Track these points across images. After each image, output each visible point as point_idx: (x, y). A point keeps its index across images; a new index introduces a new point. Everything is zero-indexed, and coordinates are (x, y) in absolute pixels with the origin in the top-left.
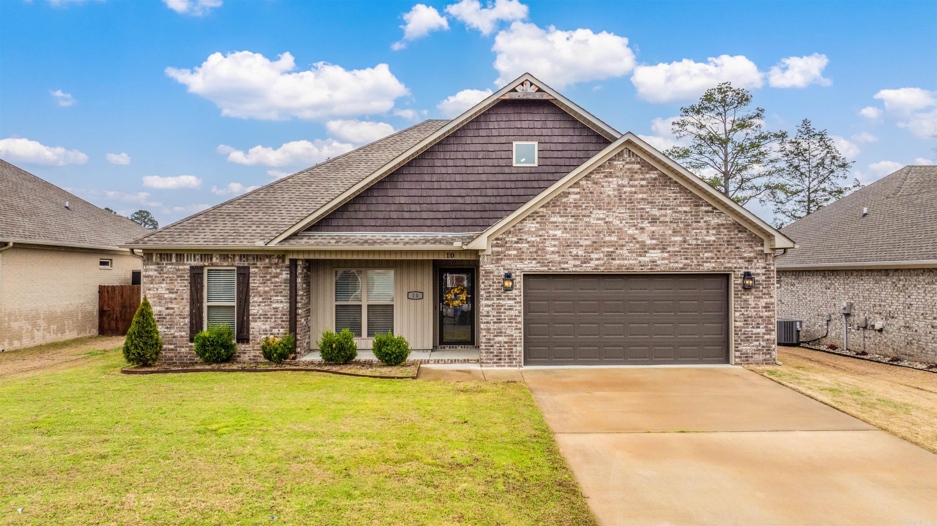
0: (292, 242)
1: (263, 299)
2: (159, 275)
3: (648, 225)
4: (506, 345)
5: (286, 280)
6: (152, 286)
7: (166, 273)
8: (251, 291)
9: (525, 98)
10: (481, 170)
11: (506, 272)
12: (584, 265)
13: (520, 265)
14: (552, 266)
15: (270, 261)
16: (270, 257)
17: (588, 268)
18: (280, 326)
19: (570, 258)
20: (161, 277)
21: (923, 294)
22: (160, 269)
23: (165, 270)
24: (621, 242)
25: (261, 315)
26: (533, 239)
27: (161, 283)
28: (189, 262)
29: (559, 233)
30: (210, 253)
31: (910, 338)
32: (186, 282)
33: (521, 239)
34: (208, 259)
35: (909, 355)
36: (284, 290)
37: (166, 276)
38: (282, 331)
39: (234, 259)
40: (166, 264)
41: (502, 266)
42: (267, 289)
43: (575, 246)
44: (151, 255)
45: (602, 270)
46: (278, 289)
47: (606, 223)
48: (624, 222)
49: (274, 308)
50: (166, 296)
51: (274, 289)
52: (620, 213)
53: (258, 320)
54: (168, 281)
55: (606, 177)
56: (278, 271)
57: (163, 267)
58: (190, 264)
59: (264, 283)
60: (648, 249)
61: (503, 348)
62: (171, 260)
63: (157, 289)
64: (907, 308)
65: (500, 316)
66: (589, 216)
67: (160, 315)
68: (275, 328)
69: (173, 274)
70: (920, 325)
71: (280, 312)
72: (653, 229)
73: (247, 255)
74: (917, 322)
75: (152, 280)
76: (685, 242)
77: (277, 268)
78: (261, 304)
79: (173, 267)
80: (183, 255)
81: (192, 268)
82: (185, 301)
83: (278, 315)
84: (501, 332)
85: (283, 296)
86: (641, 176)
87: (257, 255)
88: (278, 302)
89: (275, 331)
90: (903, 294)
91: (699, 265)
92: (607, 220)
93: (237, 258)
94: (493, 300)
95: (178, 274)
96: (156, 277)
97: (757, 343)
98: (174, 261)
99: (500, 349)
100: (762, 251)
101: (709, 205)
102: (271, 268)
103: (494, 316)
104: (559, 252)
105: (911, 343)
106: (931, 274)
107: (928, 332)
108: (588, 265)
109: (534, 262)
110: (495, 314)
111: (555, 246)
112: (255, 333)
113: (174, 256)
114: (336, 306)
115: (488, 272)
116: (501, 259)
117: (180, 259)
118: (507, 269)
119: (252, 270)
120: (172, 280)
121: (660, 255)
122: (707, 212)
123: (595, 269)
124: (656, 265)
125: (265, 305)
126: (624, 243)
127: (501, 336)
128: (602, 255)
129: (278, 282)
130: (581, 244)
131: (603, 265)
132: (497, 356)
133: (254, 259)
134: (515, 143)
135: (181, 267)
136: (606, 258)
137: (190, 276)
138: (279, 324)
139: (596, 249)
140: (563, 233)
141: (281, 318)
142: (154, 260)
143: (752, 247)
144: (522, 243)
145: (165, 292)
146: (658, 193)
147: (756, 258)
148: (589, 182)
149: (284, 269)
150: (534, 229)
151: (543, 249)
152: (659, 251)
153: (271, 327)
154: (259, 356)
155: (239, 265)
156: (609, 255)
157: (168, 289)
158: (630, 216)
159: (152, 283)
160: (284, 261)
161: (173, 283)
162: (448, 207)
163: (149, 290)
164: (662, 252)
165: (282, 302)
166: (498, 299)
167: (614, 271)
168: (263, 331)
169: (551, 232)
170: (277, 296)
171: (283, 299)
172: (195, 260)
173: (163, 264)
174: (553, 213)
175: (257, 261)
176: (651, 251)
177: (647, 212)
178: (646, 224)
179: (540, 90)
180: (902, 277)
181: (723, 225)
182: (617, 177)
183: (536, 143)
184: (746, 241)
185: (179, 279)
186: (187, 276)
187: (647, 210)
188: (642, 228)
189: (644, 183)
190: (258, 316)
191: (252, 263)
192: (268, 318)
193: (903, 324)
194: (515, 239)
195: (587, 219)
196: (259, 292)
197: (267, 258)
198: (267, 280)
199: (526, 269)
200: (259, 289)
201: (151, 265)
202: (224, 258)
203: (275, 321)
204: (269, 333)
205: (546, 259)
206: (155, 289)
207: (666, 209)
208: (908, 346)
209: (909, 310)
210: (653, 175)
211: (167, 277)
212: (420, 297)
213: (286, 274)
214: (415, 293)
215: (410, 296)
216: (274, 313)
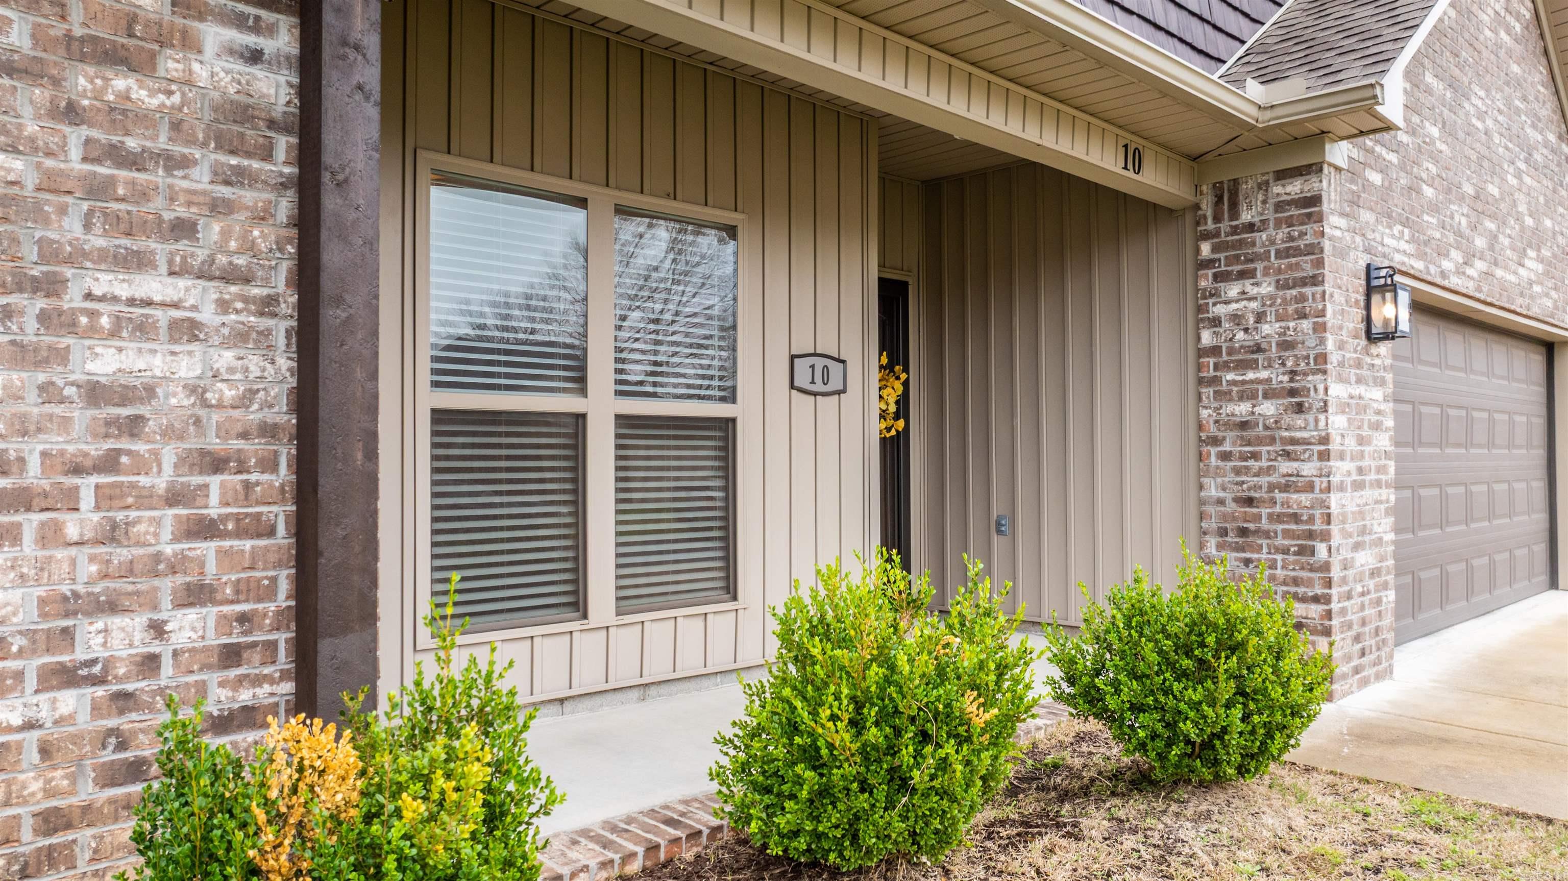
11: (1368, 259)
13: (1388, 240)
18: (167, 586)
41: (1361, 231)
46: (142, 195)
65: (1362, 455)
68: (112, 607)
71: (169, 433)
83: (141, 466)
88: (143, 329)
94: (1348, 380)
103: (1352, 457)
109: (1406, 233)
110: (1355, 446)
114: (439, 416)
115: (1338, 253)
116: (1357, 199)
118: (1369, 250)
132: (1358, 639)
141: (174, 498)
166: (1358, 380)
204: (32, 666)
212: (835, 383)
213: (255, 57)
214: (820, 363)
215: (802, 380)
216: (96, 449)
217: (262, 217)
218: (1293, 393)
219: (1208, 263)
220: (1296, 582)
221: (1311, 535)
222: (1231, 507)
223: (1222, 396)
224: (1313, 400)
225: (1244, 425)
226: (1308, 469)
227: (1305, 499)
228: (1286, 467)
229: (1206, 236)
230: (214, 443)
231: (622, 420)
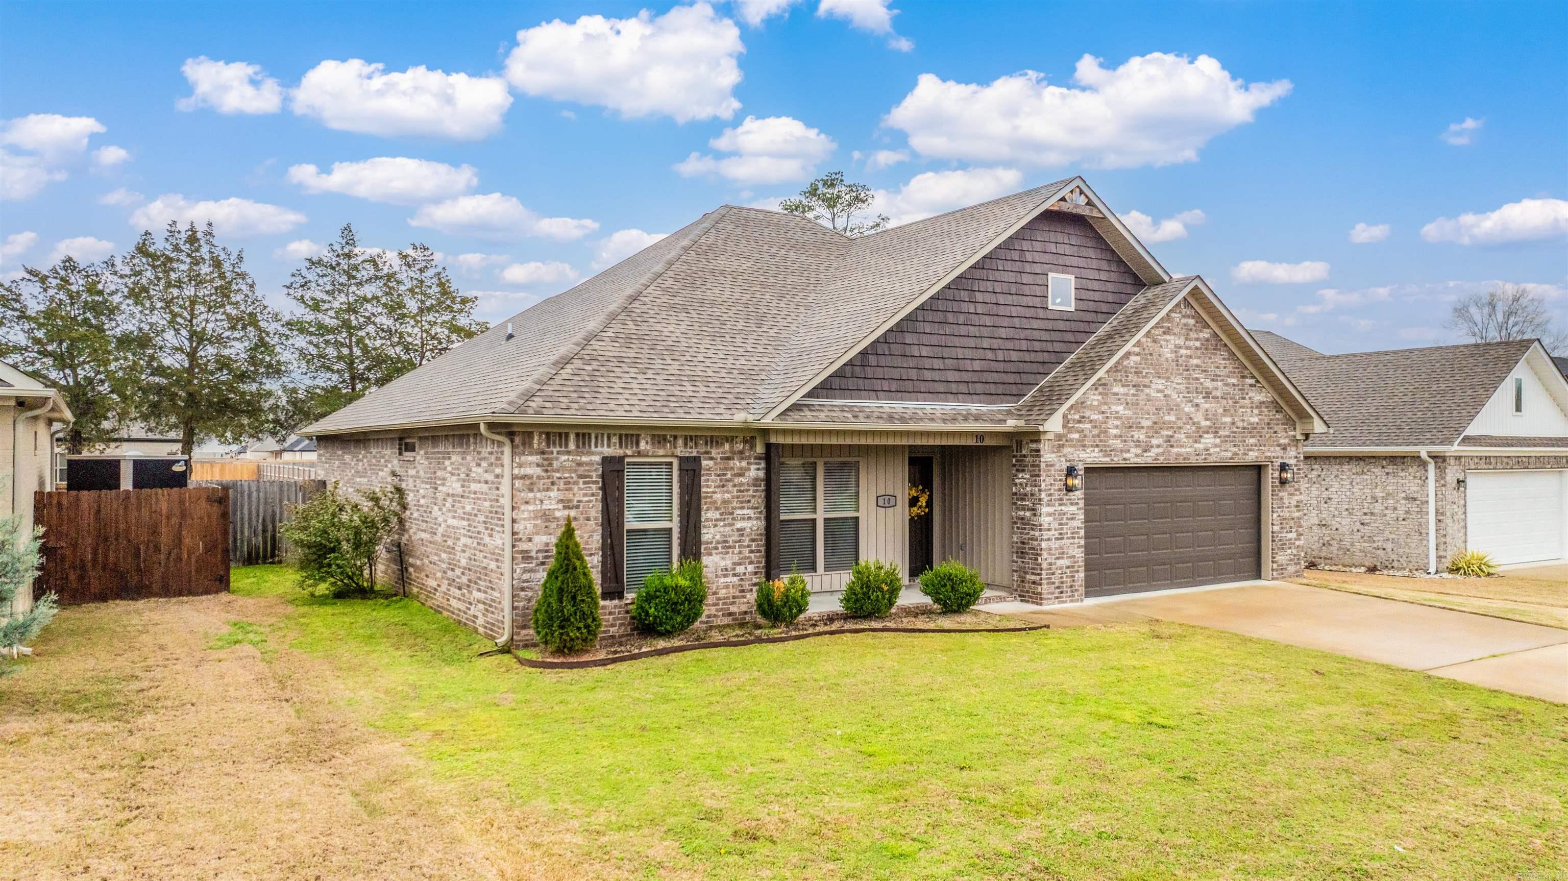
0: (796, 415)
1: (721, 514)
2: (544, 474)
3: (1203, 401)
4: (1068, 571)
5: (756, 479)
6: (531, 495)
7: (558, 471)
8: (703, 501)
9: (1074, 211)
10: (1014, 311)
11: (1068, 464)
12: (1145, 454)
13: (1083, 455)
14: (1115, 455)
15: (732, 447)
16: (731, 440)
17: (1148, 459)
18: (748, 561)
19: (1132, 444)
20: (549, 478)
21: (1348, 487)
22: (546, 463)
23: (556, 464)
24: (1180, 423)
25: (718, 543)
26: (1096, 417)
27: (548, 490)
28: (599, 449)
29: (1120, 408)
30: (634, 433)
31: (1328, 538)
32: (594, 486)
33: (1083, 417)
34: (632, 443)
35: (1325, 558)
36: (754, 496)
37: (558, 475)
38: (751, 568)
39: (674, 443)
40: (558, 453)
41: (1064, 456)
42: (727, 496)
43: (1137, 427)
44: (530, 435)
45: (1162, 461)
46: (743, 497)
47: (1165, 396)
48: (1181, 395)
49: (738, 530)
50: (558, 514)
51: (738, 497)
52: (1178, 384)
53: (714, 552)
54: (562, 486)
55: (1164, 333)
56: (744, 464)
57: (552, 459)
58: (602, 453)
59: (723, 486)
60: (1204, 432)
61: (1064, 576)
62: (567, 446)
63: (542, 501)
64: (1323, 502)
65: (1062, 529)
66: (1149, 387)
67: (546, 551)
68: (740, 564)
69: (571, 471)
70: (1345, 523)
71: (748, 536)
72: (1207, 406)
73: (696, 436)
74: (1339, 519)
75: (532, 484)
76: (1233, 424)
77: (742, 459)
78: (718, 523)
79: (571, 458)
80: (589, 434)
81: (606, 461)
82: (592, 522)
83: (744, 541)
84: (1063, 553)
85: (752, 508)
86: (1195, 336)
87: (712, 437)
88: (744, 519)
89: (740, 569)
90: (1318, 486)
91: (1245, 454)
92: (1166, 392)
93: (680, 442)
94: (1054, 505)
95: (580, 473)
96: (539, 477)
97: (1289, 551)
98: (572, 446)
99: (1062, 578)
100: (1295, 436)
101: (1253, 377)
102: (733, 459)
103: (1055, 530)
104: (1121, 436)
105: (1330, 544)
106: (1362, 463)
107: (1355, 530)
108: (1149, 454)
109: (1096, 450)
110: (1057, 526)
111: (1117, 427)
112: (709, 575)
113: (572, 437)
114: (781, 521)
115: (1050, 465)
116: (1063, 446)
117: (584, 444)
118: (1069, 461)
119: (704, 463)
120: (569, 483)
121: (1212, 440)
122: (1251, 386)
123: (1156, 459)
124: (1209, 455)
125: (725, 525)
126: (1181, 425)
127: (1063, 558)
128: (1161, 440)
129: (744, 484)
130: (1142, 425)
131: (1163, 454)
132: (1058, 588)
133: (706, 444)
134: (1051, 275)
135: (585, 459)
136: (1165, 445)
137: (603, 476)
138: (746, 558)
139: (1156, 433)
140: (1125, 409)
141: (748, 546)
142: (535, 446)
143: (1286, 432)
144: (1084, 422)
145: (555, 507)
146: (1210, 358)
147: (1289, 445)
148: (1149, 340)
149: (752, 461)
150: (1095, 403)
151: (1106, 432)
152: (1212, 436)
153: (734, 564)
154: (715, 616)
155: (682, 455)
156: (1169, 439)
157: (562, 501)
158: (1187, 388)
159: (531, 490)
160: (753, 447)
161: (570, 489)
162: (977, 365)
163: (527, 503)
164: (1215, 437)
165: (750, 518)
166: (1060, 505)
167: (1173, 462)
168: (722, 570)
169: (1114, 408)
170: (742, 508)
171: (750, 512)
172: (609, 446)
173: (552, 453)
174: (1115, 380)
175: (711, 447)
176: (1206, 436)
177: (1202, 384)
178: (1200, 400)
179: (1089, 203)
180: (1316, 466)
181: (1263, 403)
182: (1174, 334)
183: (1072, 277)
184: (1283, 424)
185: (581, 481)
186: (595, 476)
187: (1202, 380)
188: (1197, 405)
189: (1198, 344)
190: (713, 545)
191: (703, 450)
192: (729, 547)
193: (1317, 522)
194: (1077, 417)
195: (1147, 390)
196: (715, 502)
197: (727, 441)
198: (727, 481)
199: (1089, 460)
200: (715, 496)
201: (531, 454)
202: (659, 442)
203: (740, 553)
204: (731, 573)
205: (1109, 446)
206: (538, 502)
207: (1217, 380)
208: (1324, 548)
209: (1326, 505)
210: (1206, 334)
211: (560, 478)
212: (892, 503)
213: (758, 469)
214: (887, 498)
215: (881, 503)
216: (738, 539)
217: (760, 497)
218: (1033, 510)
219: (1014, 465)
220: (1034, 569)
221: (1037, 554)
222: (1019, 545)
223: (1017, 509)
224: (1038, 512)
225: (1023, 519)
226: (1037, 534)
227: (1036, 543)
228: (1032, 533)
229: (1014, 456)
230: (753, 537)
231: (825, 519)
